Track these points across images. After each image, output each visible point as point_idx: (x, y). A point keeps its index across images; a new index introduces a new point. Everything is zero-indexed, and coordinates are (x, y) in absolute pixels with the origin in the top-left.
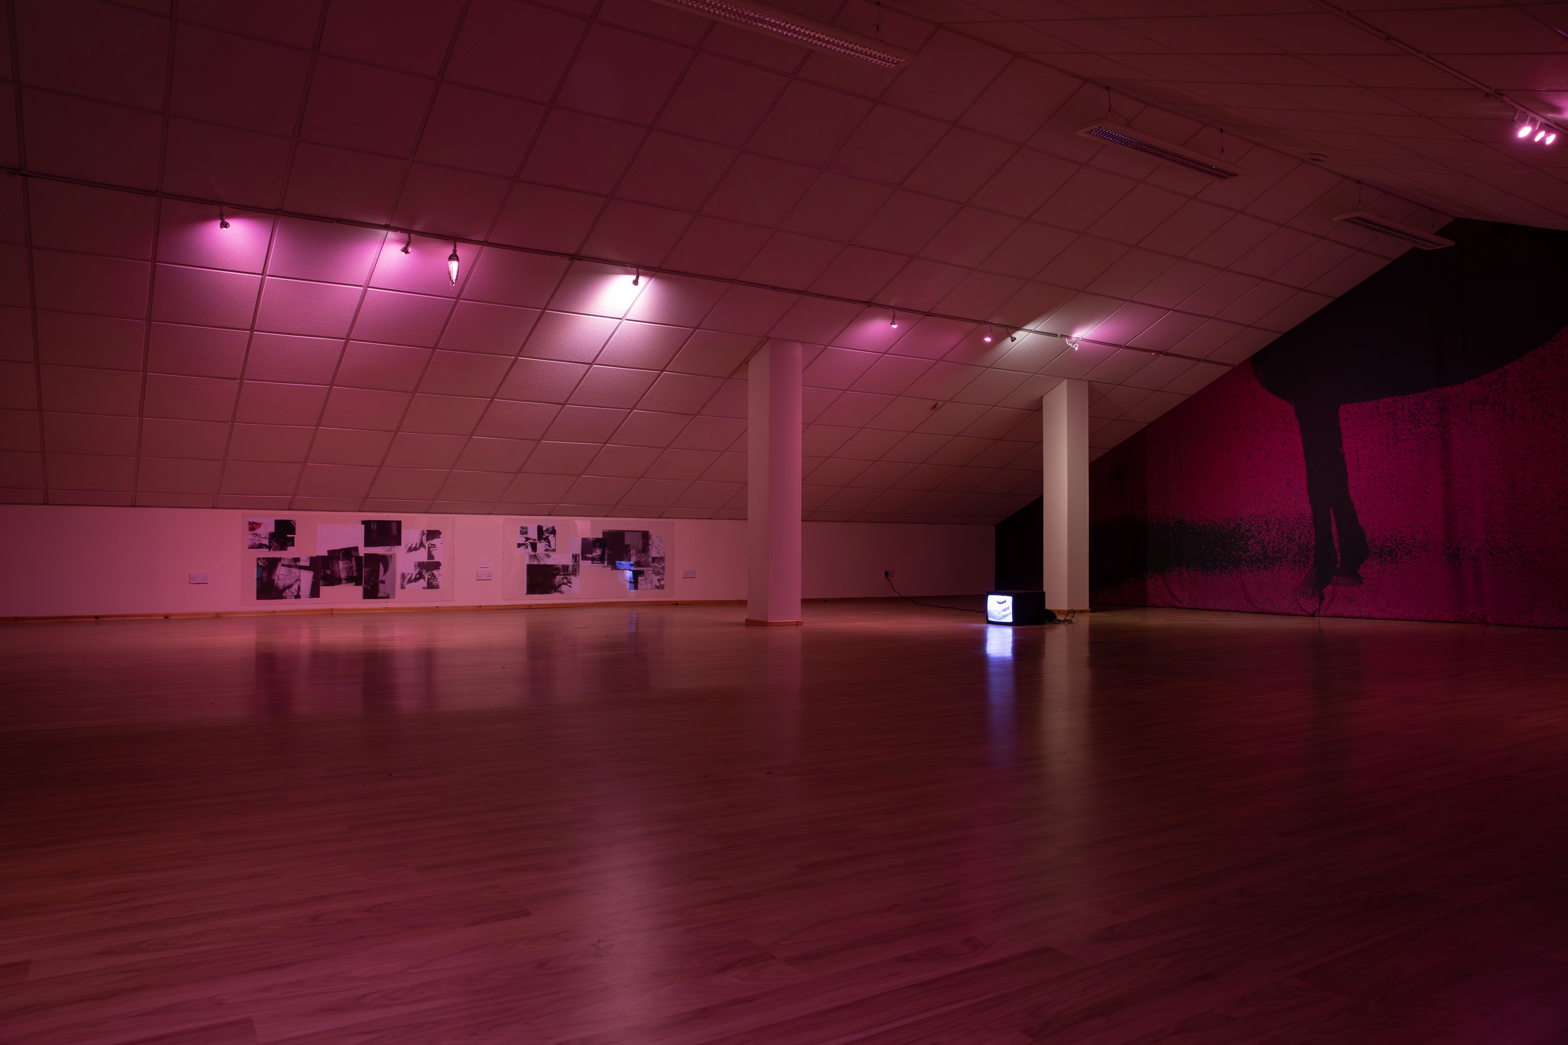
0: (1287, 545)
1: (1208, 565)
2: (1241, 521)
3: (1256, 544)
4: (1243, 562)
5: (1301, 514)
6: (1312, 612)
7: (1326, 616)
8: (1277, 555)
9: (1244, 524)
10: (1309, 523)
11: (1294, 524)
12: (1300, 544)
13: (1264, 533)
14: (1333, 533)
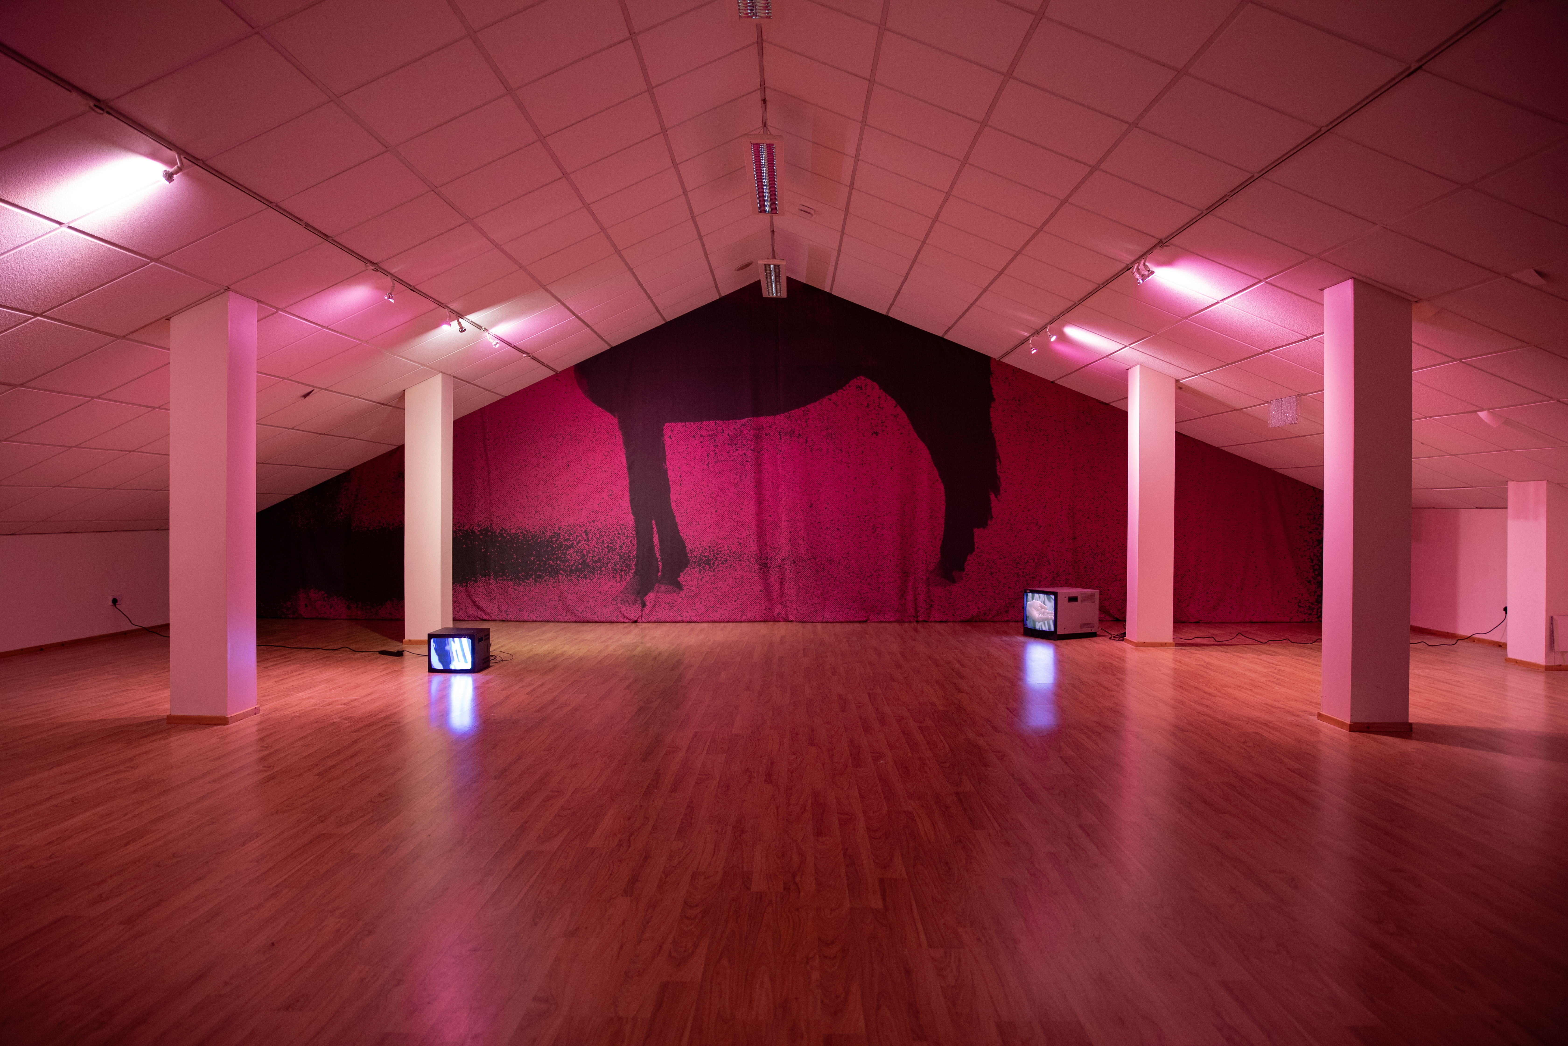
0: (607, 554)
1: (520, 575)
2: (559, 530)
3: (575, 554)
4: (561, 572)
5: (623, 525)
6: (636, 619)
7: (649, 622)
8: (597, 564)
9: (563, 533)
10: (631, 533)
11: (615, 534)
12: (622, 554)
13: (583, 542)
14: (655, 544)
